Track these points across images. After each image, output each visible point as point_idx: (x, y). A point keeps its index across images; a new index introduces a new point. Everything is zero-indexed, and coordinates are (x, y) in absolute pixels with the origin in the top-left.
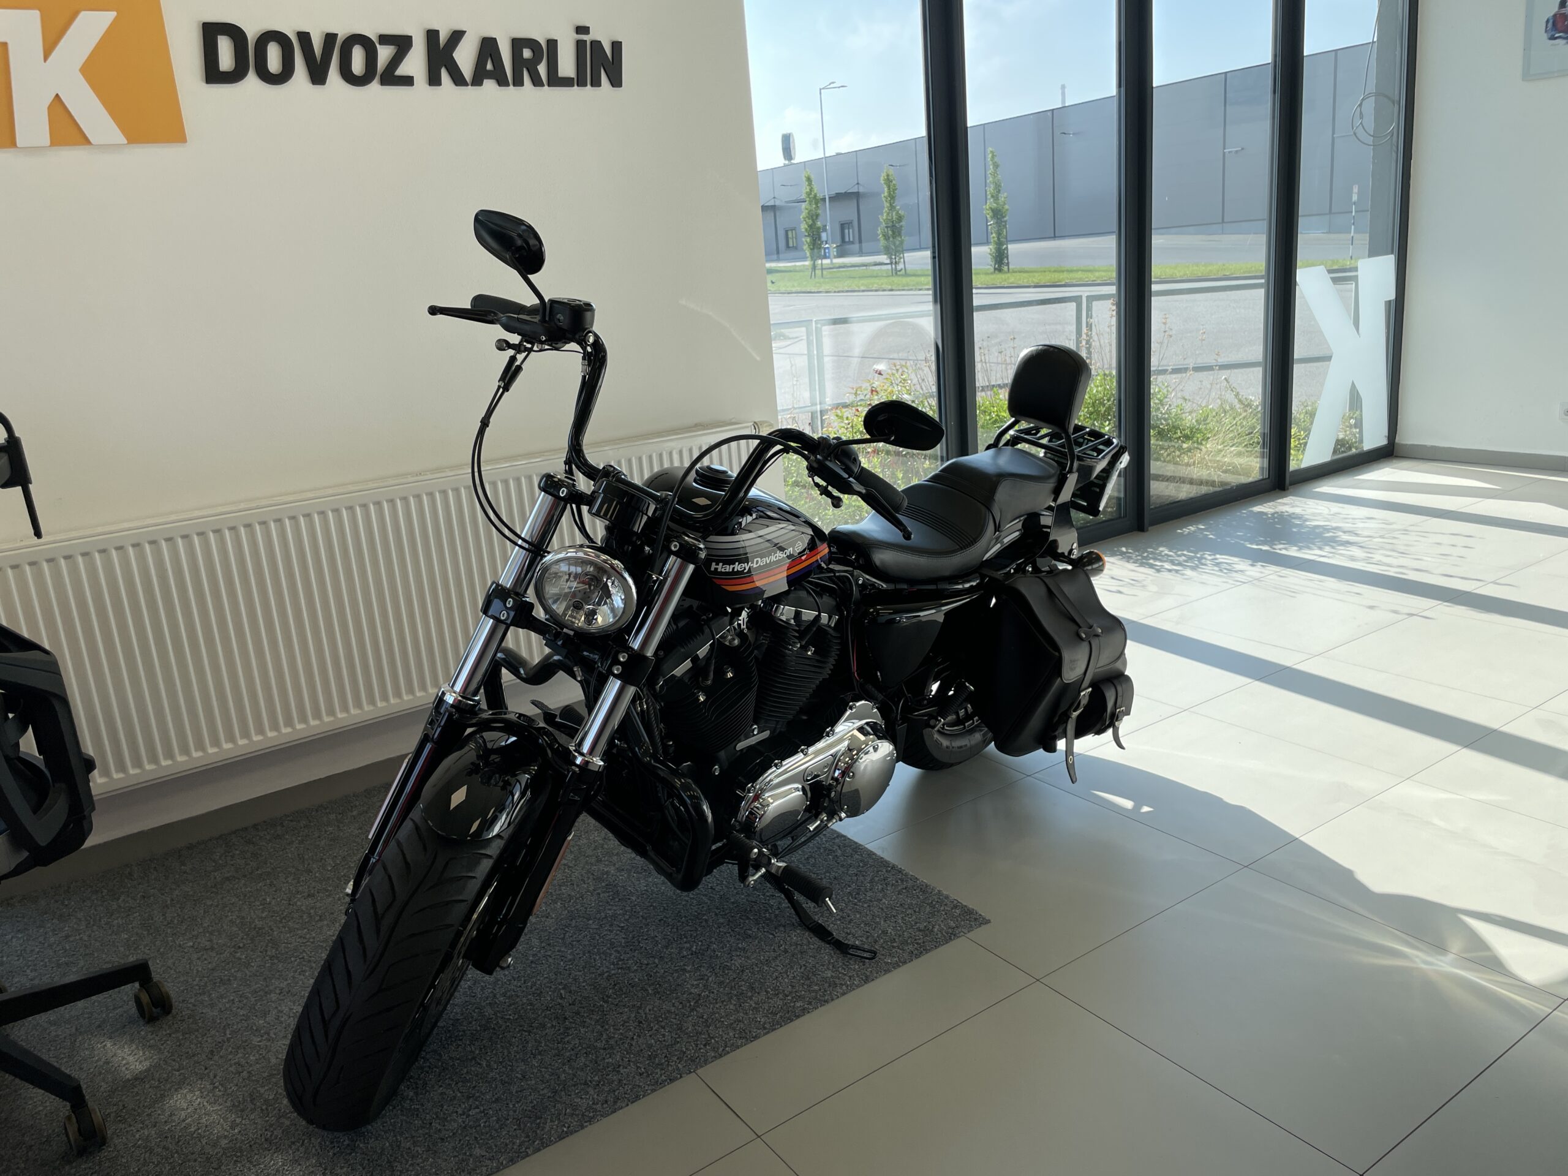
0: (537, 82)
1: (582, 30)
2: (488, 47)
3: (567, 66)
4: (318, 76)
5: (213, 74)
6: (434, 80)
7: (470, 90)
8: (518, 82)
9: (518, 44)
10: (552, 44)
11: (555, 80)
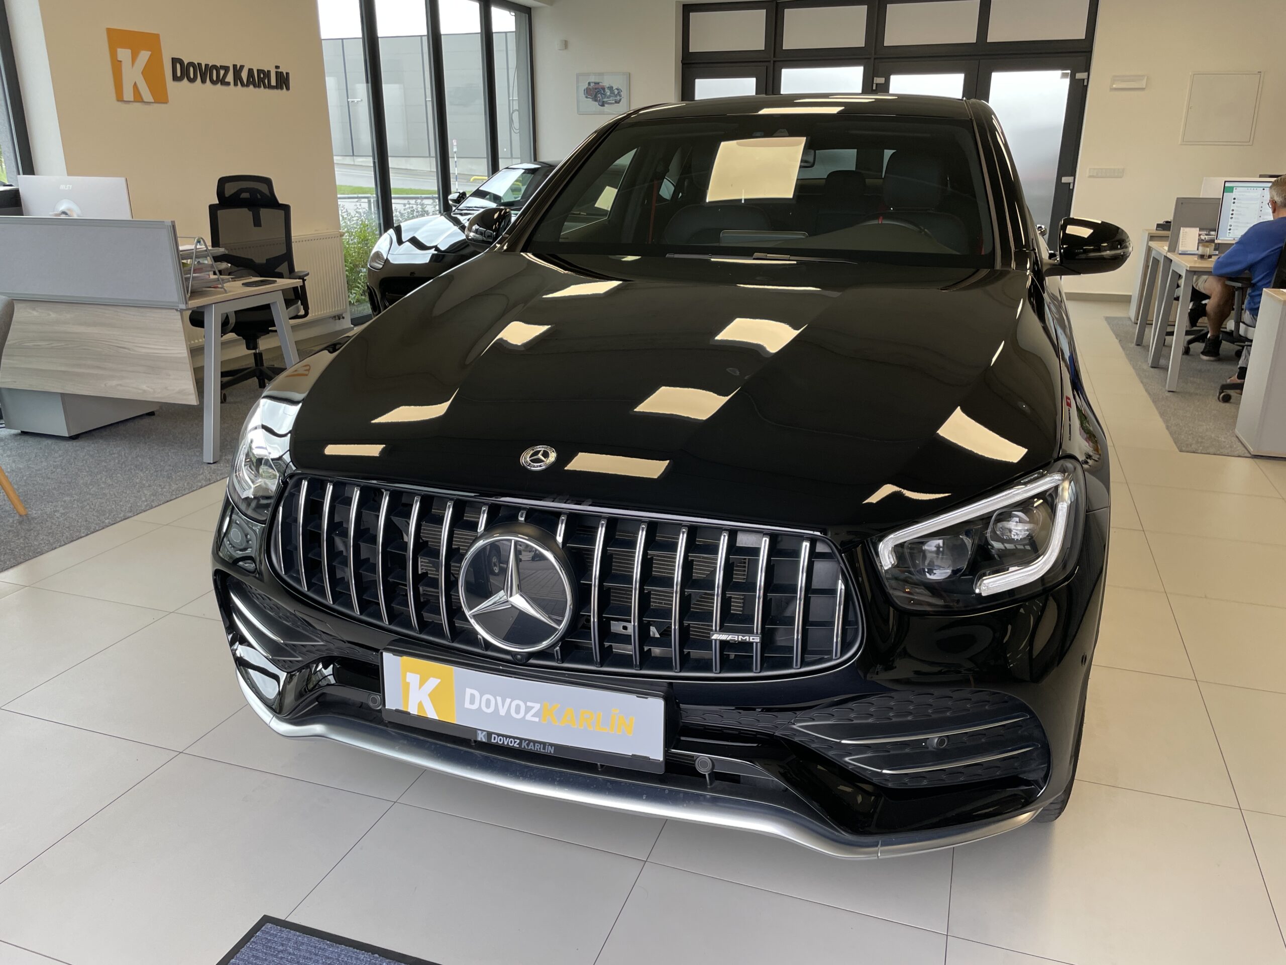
0: (265, 87)
1: (277, 67)
2: (250, 71)
3: (273, 83)
4: (204, 81)
5: (175, 78)
6: (236, 84)
7: (245, 89)
8: (259, 86)
9: (258, 70)
10: (269, 72)
11: (270, 87)
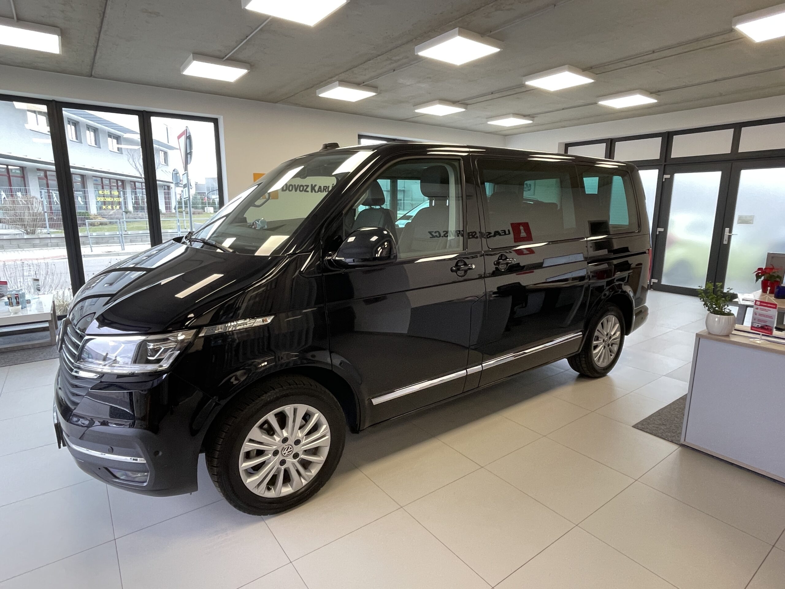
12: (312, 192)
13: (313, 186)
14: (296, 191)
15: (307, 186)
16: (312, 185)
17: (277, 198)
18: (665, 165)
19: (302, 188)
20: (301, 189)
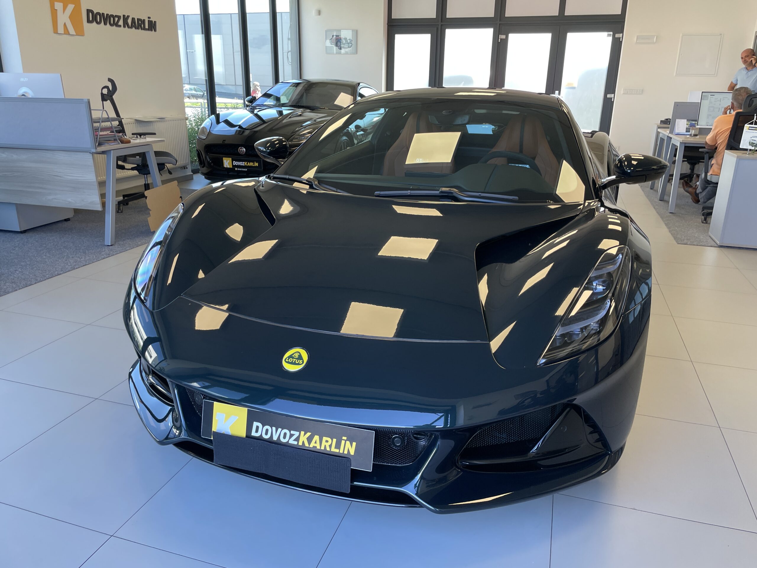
0: (142, 29)
1: (149, 18)
2: (133, 19)
3: (147, 27)
5: (89, 21)
7: (130, 29)
8: (138, 29)
10: (144, 20)
11: (144, 29)
12: (124, 27)
13: (126, 17)
14: (105, 24)
15: (119, 17)
16: (124, 16)
17: (83, 36)
18: (500, 24)
19: (112, 19)
20: (112, 23)
